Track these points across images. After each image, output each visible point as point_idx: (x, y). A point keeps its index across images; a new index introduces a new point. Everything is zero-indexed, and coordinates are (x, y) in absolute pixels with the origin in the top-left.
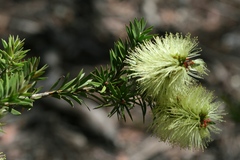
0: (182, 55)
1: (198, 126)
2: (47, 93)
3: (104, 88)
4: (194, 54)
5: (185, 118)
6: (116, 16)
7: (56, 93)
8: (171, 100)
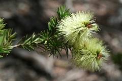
0: (86, 22)
1: (96, 58)
2: (16, 46)
3: (46, 42)
4: (92, 21)
5: (89, 54)
6: (51, 9)
7: (20, 46)
8: (81, 45)
